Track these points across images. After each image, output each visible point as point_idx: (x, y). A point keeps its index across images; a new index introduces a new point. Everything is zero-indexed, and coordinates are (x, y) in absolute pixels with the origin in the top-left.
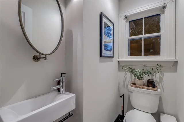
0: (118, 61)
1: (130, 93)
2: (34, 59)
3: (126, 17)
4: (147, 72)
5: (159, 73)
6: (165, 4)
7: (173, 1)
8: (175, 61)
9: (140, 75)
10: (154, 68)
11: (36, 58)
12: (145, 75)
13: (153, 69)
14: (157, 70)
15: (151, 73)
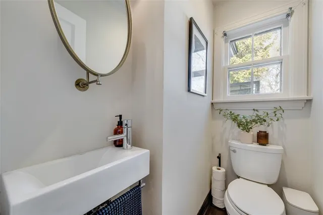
0: (212, 103)
1: (231, 152)
2: (77, 85)
3: (225, 35)
4: (258, 119)
5: (278, 120)
6: (291, 8)
7: (305, 4)
8: (307, 100)
9: (247, 125)
10: (269, 112)
11: (81, 85)
12: (256, 125)
13: (267, 114)
14: (276, 115)
15: (265, 121)
